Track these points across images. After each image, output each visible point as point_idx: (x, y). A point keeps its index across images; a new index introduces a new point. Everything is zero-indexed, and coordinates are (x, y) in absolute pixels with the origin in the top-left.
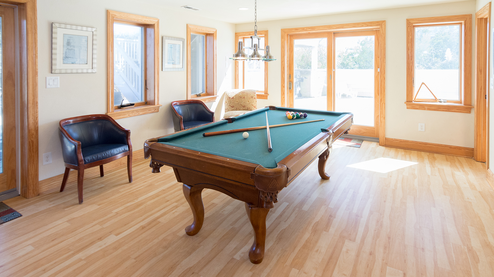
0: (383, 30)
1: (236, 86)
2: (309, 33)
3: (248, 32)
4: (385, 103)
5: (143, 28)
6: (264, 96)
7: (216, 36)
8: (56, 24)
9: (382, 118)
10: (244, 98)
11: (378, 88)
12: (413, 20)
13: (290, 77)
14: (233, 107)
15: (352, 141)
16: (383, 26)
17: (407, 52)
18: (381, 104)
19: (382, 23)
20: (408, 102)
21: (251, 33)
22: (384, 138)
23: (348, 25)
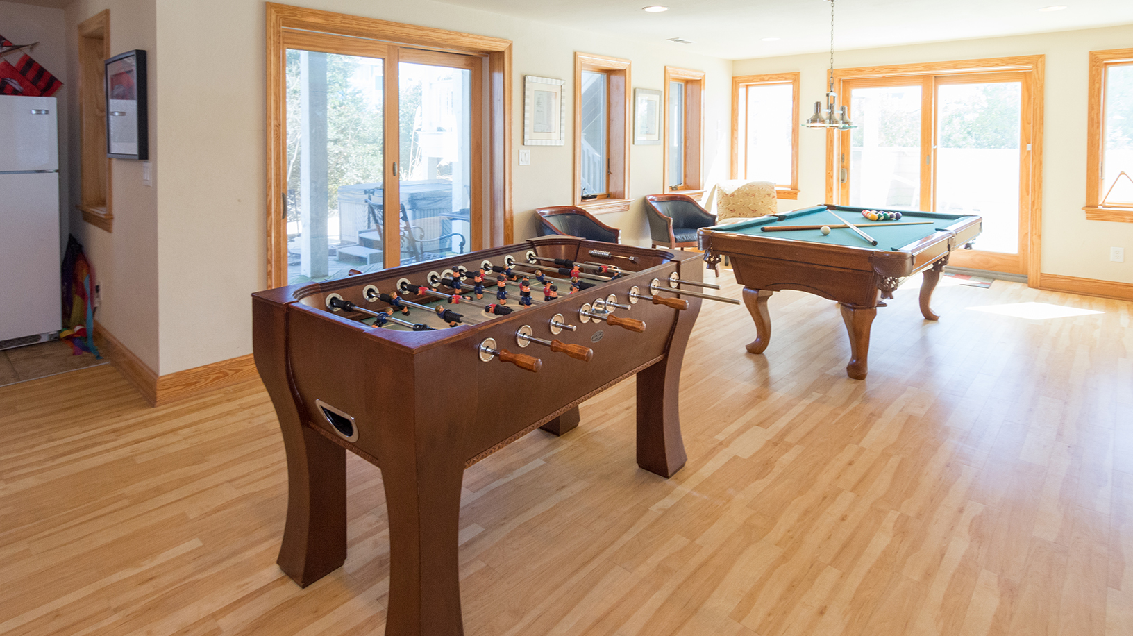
0: (1040, 72)
1: (732, 175)
2: (884, 77)
3: (758, 76)
4: (1041, 210)
5: (605, 76)
6: (792, 193)
7: (704, 83)
8: (529, 77)
9: (1034, 237)
10: (754, 195)
11: (1028, 181)
12: (1103, 52)
13: (842, 158)
14: (733, 211)
15: (971, 278)
16: (1040, 65)
17: (1090, 113)
18: (1034, 210)
19: (1037, 61)
20: (1089, 207)
21: (764, 77)
22: (1039, 275)
23: (966, 63)
